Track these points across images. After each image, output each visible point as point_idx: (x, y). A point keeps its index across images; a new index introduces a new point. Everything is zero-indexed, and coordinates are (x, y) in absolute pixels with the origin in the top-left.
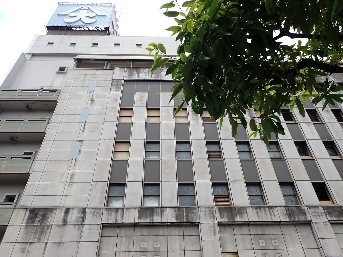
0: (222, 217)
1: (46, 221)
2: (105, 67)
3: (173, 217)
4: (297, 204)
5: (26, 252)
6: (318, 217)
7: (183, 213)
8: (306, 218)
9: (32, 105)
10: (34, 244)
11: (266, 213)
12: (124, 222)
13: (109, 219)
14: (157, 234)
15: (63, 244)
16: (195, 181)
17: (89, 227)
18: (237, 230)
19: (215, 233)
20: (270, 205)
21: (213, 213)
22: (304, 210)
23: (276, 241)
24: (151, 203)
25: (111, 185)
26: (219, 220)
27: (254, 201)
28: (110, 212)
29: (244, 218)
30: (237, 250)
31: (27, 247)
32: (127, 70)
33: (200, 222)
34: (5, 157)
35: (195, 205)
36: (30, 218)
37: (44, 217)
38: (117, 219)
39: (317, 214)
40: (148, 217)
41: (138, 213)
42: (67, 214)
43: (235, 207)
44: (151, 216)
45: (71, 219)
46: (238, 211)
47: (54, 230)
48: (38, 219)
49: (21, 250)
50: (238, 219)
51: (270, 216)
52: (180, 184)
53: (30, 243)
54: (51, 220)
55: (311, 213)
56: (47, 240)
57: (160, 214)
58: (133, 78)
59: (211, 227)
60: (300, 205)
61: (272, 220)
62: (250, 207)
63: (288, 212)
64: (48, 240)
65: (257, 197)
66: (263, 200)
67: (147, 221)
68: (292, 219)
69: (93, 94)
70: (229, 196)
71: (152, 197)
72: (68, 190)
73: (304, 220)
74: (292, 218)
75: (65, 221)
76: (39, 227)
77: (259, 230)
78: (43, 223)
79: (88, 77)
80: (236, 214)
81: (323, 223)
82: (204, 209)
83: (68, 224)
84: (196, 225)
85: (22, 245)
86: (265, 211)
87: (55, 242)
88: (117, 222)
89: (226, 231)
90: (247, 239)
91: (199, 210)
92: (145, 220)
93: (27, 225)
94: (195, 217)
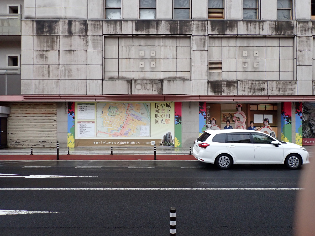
0: (213, 31)
1: (53, 32)
3: (167, 30)
4: (289, 18)
5: (44, 57)
6: (304, 32)
7: (178, 25)
10: (49, 51)
11: (255, 28)
12: (123, 34)
13: (109, 31)
14: (153, 45)
15: (73, 52)
17: (93, 37)
18: (225, 42)
19: (204, 45)
20: (262, 19)
21: (205, 26)
22: (293, 24)
23: (257, 52)
24: (147, 16)
26: (210, 33)
27: (247, 15)
28: (109, 24)
29: (234, 31)
30: (222, 59)
31: (44, 54)
33: (192, 35)
35: (189, 17)
36: (38, 29)
37: (51, 28)
38: (116, 31)
40: (145, 29)
41: (135, 26)
42: (71, 26)
43: (227, 21)
44: (147, 28)
45: (75, 30)
46: (229, 24)
47: (62, 40)
48: (45, 30)
49: (40, 56)
50: (228, 32)
51: (258, 30)
53: (46, 51)
54: (58, 31)
55: (299, 28)
56: (59, 48)
57: (155, 26)
59: (201, 39)
60: (291, 20)
61: (259, 33)
62: (241, 21)
63: (277, 26)
65: (251, 10)
66: (256, 14)
67: (144, 33)
70: (223, 9)
71: (147, 11)
72: (66, 1)
73: (289, 34)
74: (279, 32)
75: (70, 33)
76: (49, 37)
77: (245, 43)
78: (52, 34)
80: (227, 27)
81: (306, 38)
82: (197, 22)
83: (73, 35)
84: (188, 37)
85: (39, 52)
86: (255, 25)
87: (66, 50)
88: (117, 34)
89: (214, 43)
90: (233, 50)
91: (193, 23)
92: (142, 32)
93: (38, 35)
94: (188, 29)
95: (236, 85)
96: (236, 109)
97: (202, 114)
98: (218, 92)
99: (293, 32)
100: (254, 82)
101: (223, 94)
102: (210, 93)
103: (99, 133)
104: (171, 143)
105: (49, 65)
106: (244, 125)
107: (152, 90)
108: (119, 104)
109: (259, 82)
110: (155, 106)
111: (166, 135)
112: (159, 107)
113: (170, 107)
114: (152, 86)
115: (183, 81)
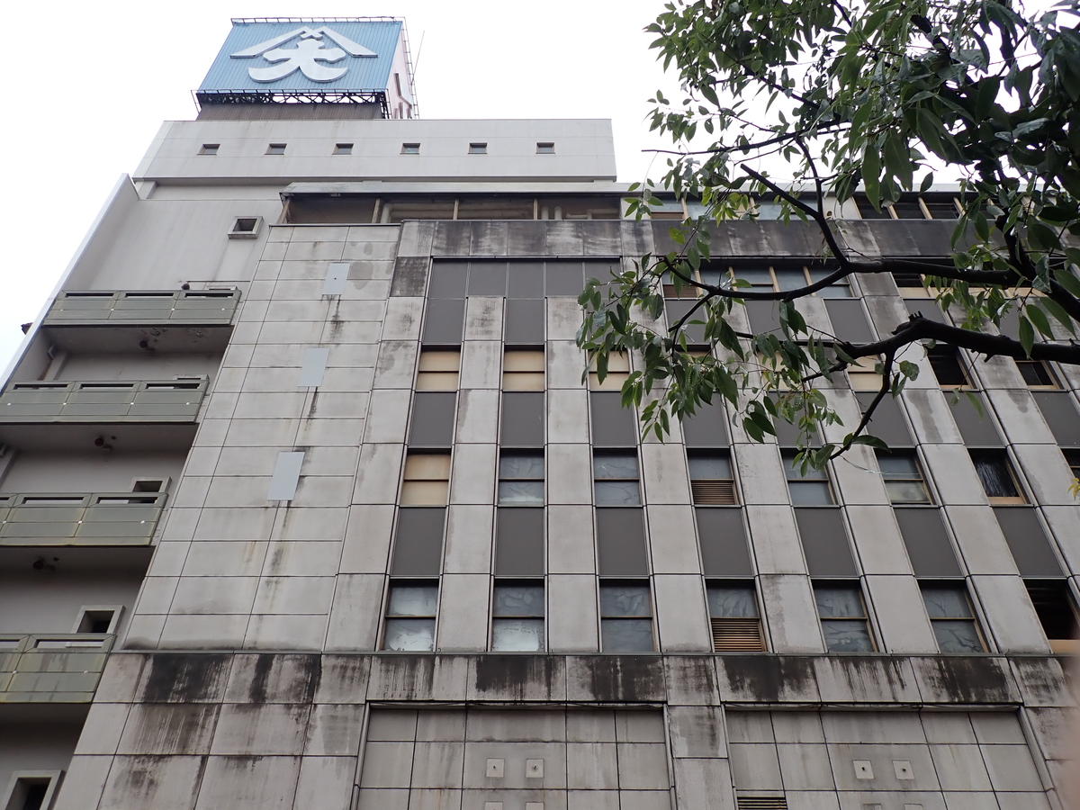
0: (737, 688)
1: (203, 691)
2: (374, 219)
3: (583, 686)
4: (978, 649)
5: (146, 783)
6: (1043, 692)
7: (617, 672)
8: (1006, 695)
9: (158, 338)
10: (169, 759)
11: (875, 678)
12: (435, 699)
13: (390, 689)
14: (535, 737)
15: (254, 763)
16: (653, 575)
17: (330, 711)
18: (783, 729)
19: (713, 737)
20: (890, 652)
21: (707, 675)
22: (999, 668)
23: (906, 765)
24: (517, 641)
25: (395, 584)
26: (728, 695)
27: (840, 639)
28: (392, 667)
29: (808, 691)
30: (784, 791)
31: (149, 769)
32: (440, 227)
33: (666, 702)
34: (81, 498)
35: (652, 647)
36: (154, 682)
37: (198, 679)
38: (413, 690)
39: (1040, 683)
40: (508, 684)
41: (477, 672)
42: (265, 672)
43: (777, 657)
44: (515, 682)
45: (277, 685)
46: (785, 668)
47: (226, 719)
48: (178, 686)
49: (130, 779)
50: (788, 695)
51: (888, 686)
52: (604, 584)
53: (157, 758)
54: (217, 690)
55: (1022, 678)
56: (206, 749)
57: (543, 672)
58: (461, 254)
59: (701, 717)
60: (986, 653)
61: (894, 698)
62: (823, 656)
63: (947, 675)
64: (209, 748)
65: (847, 624)
66: (868, 635)
67: (506, 696)
68: (959, 697)
69: (338, 304)
70: (758, 620)
71: (519, 624)
72: (267, 597)
73: (998, 700)
74: (959, 692)
75: (258, 696)
76: (182, 710)
77: (853, 731)
78: (196, 698)
79: (324, 251)
80: (782, 678)
81: (1059, 712)
82: (680, 662)
83: (267, 702)
84: (655, 711)
85: (133, 764)
86: (873, 670)
87: (229, 757)
88: (413, 699)
89: (748, 733)
90: (816, 757)
91: (665, 664)
92: (497, 691)
93: (148, 702)
94: (651, 685)
99: (1010, 693)
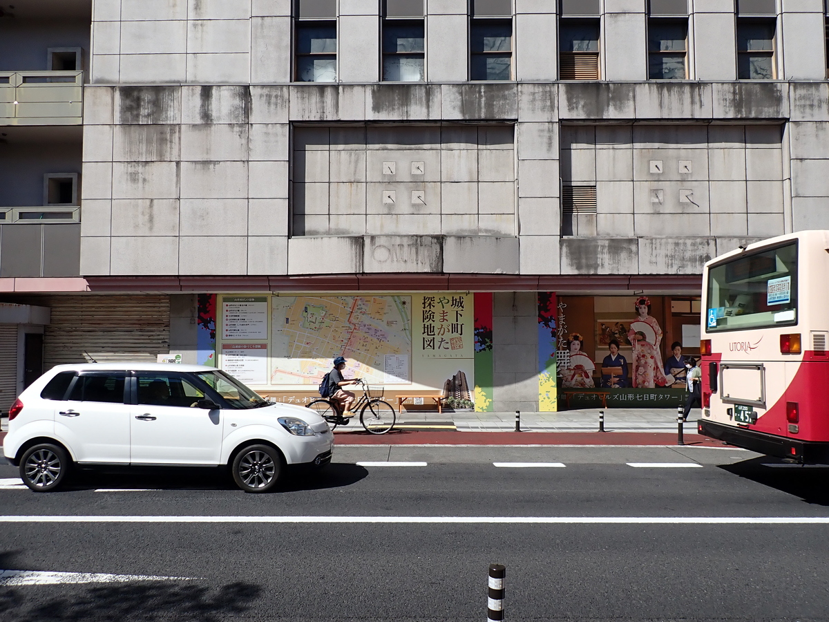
0: (573, 108)
1: (164, 116)
3: (454, 108)
4: (768, 76)
5: (141, 180)
6: (808, 110)
7: (480, 96)
8: (778, 113)
10: (152, 164)
11: (681, 100)
12: (342, 119)
13: (306, 112)
14: (417, 146)
15: (214, 166)
16: (515, 15)
17: (264, 129)
18: (603, 138)
19: (550, 144)
20: (698, 79)
21: (551, 99)
22: (781, 91)
23: (688, 164)
25: (300, 26)
26: (565, 115)
27: (660, 69)
28: (306, 95)
29: (626, 110)
30: (596, 181)
31: (140, 171)
33: (517, 120)
35: (508, 77)
36: (126, 109)
37: (157, 106)
38: (324, 112)
39: (808, 103)
40: (396, 107)
41: (373, 97)
42: (208, 100)
43: (608, 84)
44: (402, 105)
45: (219, 110)
46: (613, 93)
47: (187, 135)
48: (144, 112)
49: (129, 177)
50: (612, 113)
51: (689, 106)
52: (475, 23)
53: (144, 163)
54: (174, 114)
55: (795, 99)
56: (177, 157)
57: (424, 99)
59: (542, 131)
60: (774, 80)
61: (692, 115)
62: (645, 83)
63: (737, 97)
64: (180, 156)
65: (670, 56)
66: (684, 65)
67: (395, 116)
68: (742, 115)
70: (597, 54)
71: (404, 59)
73: (771, 116)
74: (743, 110)
75: (206, 116)
76: (152, 129)
77: (655, 140)
78: (160, 120)
80: (609, 100)
81: (815, 125)
82: (531, 89)
83: (215, 123)
84: (508, 127)
85: (127, 167)
86: (681, 93)
87: (195, 162)
88: (325, 119)
89: (576, 141)
90: (624, 157)
91: (519, 90)
92: (388, 113)
93: (125, 125)
94: (507, 107)
95: (634, 248)
96: (634, 310)
97: (547, 325)
98: (589, 267)
99: (781, 111)
100: (681, 241)
101: (600, 272)
102: (568, 270)
103: (278, 373)
104: (466, 400)
105: (152, 200)
106: (657, 353)
107: (415, 263)
108: (329, 298)
109: (693, 241)
110: (424, 303)
111: (451, 379)
112: (434, 306)
113: (461, 305)
114: (417, 253)
115: (497, 239)
